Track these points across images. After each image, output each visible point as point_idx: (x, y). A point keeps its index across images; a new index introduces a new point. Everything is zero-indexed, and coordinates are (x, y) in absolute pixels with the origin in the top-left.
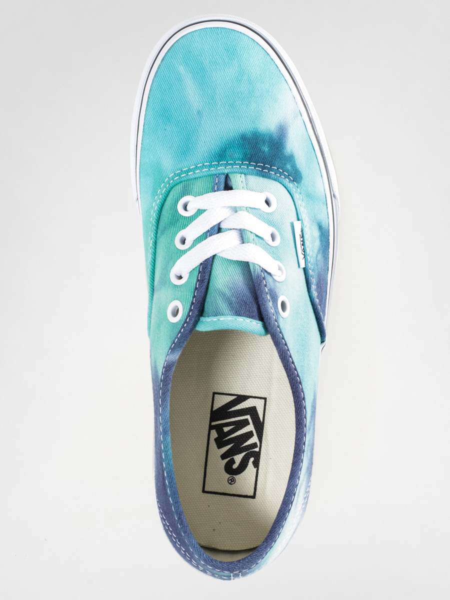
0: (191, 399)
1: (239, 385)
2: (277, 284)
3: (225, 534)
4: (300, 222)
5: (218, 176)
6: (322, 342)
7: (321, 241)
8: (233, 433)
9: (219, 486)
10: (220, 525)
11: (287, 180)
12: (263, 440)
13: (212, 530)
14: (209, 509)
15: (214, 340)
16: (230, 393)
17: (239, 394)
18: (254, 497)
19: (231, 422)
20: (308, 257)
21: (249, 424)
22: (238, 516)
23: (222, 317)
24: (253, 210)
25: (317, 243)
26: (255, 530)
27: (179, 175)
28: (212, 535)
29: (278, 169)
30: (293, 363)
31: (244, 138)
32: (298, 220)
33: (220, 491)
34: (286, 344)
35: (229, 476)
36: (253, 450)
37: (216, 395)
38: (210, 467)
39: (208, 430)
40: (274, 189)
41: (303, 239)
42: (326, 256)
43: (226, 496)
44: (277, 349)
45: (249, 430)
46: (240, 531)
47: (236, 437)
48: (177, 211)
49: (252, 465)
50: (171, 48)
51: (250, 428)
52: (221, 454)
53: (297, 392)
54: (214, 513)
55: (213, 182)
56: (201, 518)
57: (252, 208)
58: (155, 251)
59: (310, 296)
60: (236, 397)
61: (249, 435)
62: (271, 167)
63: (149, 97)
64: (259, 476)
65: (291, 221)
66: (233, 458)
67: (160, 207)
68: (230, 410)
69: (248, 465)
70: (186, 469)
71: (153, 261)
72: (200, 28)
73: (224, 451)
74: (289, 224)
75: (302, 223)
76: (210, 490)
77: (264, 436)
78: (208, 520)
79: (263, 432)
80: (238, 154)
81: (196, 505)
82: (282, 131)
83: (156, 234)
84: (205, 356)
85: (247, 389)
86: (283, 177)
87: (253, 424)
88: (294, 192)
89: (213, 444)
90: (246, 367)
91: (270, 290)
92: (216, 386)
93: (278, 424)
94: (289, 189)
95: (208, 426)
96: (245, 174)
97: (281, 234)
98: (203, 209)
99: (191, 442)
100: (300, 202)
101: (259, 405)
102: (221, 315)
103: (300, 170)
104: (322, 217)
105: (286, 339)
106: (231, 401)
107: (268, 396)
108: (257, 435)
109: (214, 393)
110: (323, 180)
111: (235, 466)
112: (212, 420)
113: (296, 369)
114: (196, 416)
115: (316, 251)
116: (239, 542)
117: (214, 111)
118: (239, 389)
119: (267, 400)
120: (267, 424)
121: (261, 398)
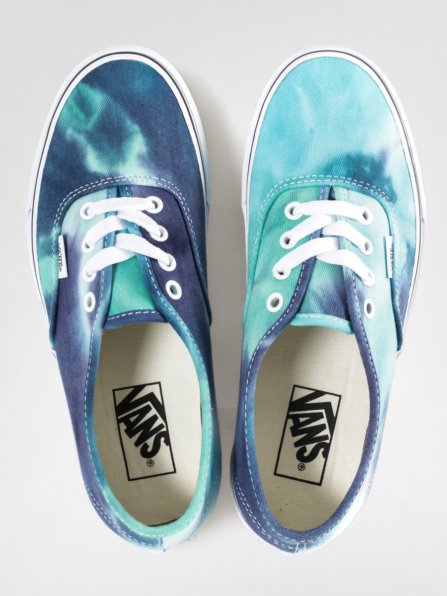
0: (273, 388)
1: (318, 381)
2: (366, 288)
3: (291, 515)
4: (391, 237)
5: (324, 187)
6: (398, 349)
7: (408, 258)
8: (308, 424)
9: (290, 471)
10: (286, 507)
11: (384, 198)
12: (334, 433)
13: (279, 510)
14: (278, 490)
15: (300, 337)
16: (309, 387)
17: (317, 389)
18: (320, 484)
19: (307, 414)
20: (396, 270)
21: (323, 417)
22: (304, 500)
23: (312, 314)
24: (351, 221)
25: (404, 259)
26: (318, 515)
27: (288, 183)
28: (278, 514)
29: (377, 188)
30: (372, 361)
31: (349, 157)
32: (391, 235)
33: (290, 476)
34: (367, 343)
35: (299, 462)
36: (324, 441)
37: (296, 388)
38: (283, 453)
39: (285, 419)
40: (371, 205)
41: (393, 253)
42: (410, 272)
43: (295, 481)
44: (359, 346)
45: (322, 423)
46: (304, 514)
47: (310, 427)
48: (283, 214)
49: (322, 455)
50: (292, 70)
51: (324, 421)
52: (294, 442)
53: (373, 387)
54: (282, 494)
55: (319, 192)
56: (270, 498)
57: (351, 219)
58: (259, 248)
59: (393, 305)
60: (314, 391)
61: (323, 427)
62: (371, 185)
63: (266, 112)
64: (327, 466)
65: (384, 235)
66: (305, 447)
67: (267, 209)
68: (308, 403)
69: (318, 454)
70: (261, 452)
71: (256, 257)
72: (320, 56)
73: (298, 440)
74: (383, 238)
75: (393, 239)
76: (281, 473)
77: (335, 430)
78: (276, 500)
79: (334, 426)
80: (343, 171)
81: (267, 485)
82: (383, 156)
83: (262, 234)
84: (290, 351)
85: (324, 385)
86: (381, 195)
87: (327, 418)
88: (389, 211)
89: (288, 432)
90: (326, 365)
91: (359, 292)
92: (297, 380)
93: (349, 420)
94: (385, 207)
95: (286, 415)
96: (347, 189)
97: (374, 246)
98: (307, 215)
99: (268, 428)
100: (393, 220)
101: (334, 401)
102: (311, 313)
103: (396, 192)
104: (411, 237)
105: (368, 338)
106: (309, 395)
107: (343, 394)
108: (329, 428)
109: (295, 386)
110: (414, 204)
111: (306, 454)
112: (290, 409)
113: (374, 367)
114: (276, 404)
115: (402, 266)
116: (302, 524)
117: (325, 131)
118: (317, 385)
119: (342, 397)
120: (340, 419)
121: (336, 395)
